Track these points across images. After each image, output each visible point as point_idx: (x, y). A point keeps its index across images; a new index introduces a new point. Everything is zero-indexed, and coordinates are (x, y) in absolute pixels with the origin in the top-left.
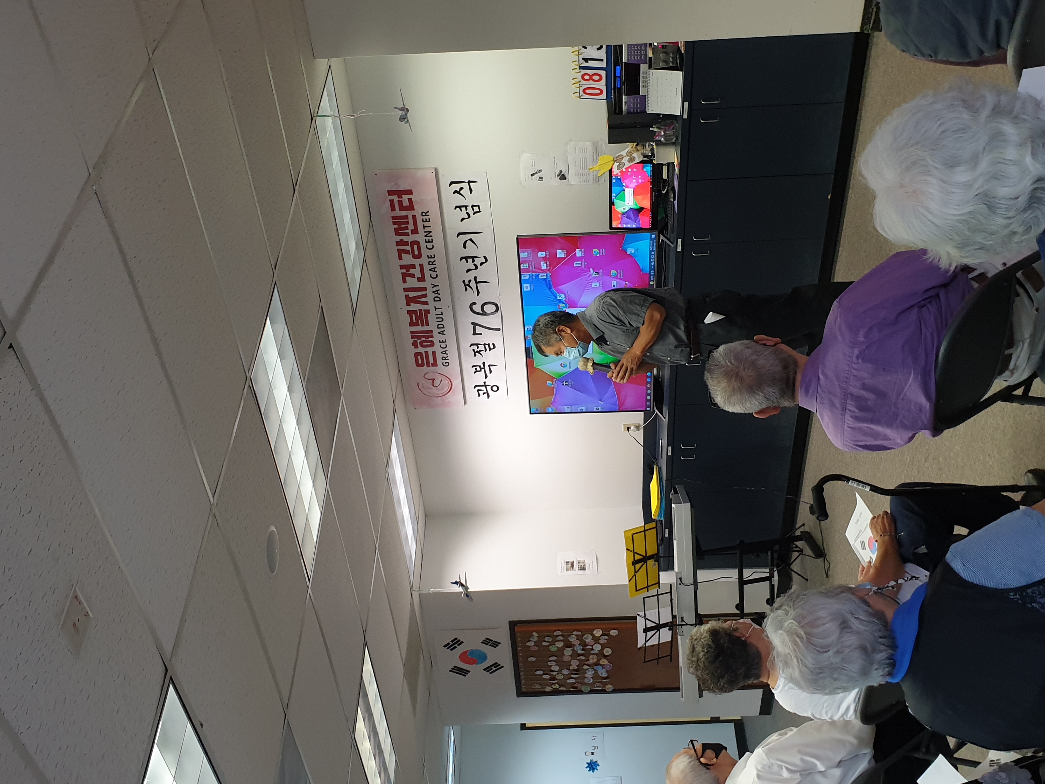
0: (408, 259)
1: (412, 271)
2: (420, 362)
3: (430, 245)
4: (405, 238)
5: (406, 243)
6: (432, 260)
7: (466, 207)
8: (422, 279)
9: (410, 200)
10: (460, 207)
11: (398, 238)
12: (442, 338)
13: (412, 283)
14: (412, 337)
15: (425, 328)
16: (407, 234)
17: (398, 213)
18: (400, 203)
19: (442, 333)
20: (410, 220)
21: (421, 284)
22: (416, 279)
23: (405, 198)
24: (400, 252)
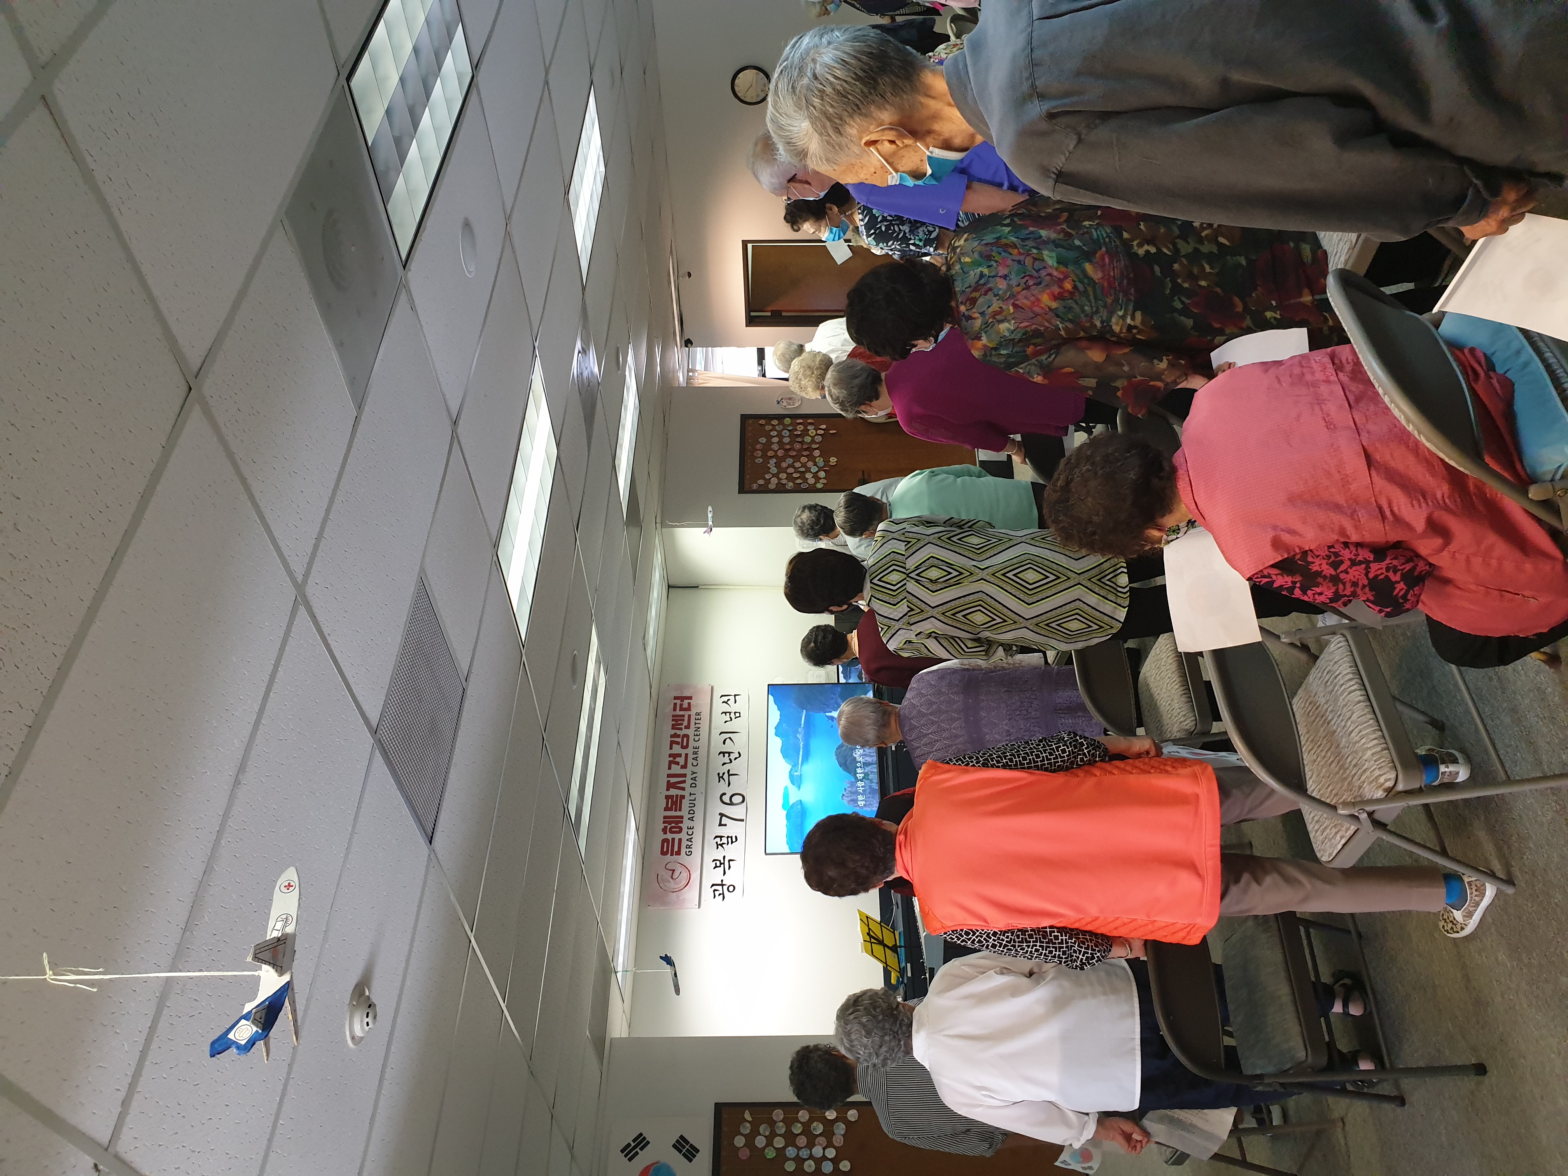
0: (677, 749)
1: (678, 759)
2: (665, 850)
3: (697, 738)
4: (678, 732)
5: (678, 736)
6: (696, 750)
7: (730, 713)
8: (684, 767)
9: (689, 704)
10: (726, 713)
11: (673, 732)
12: (691, 824)
13: (676, 769)
14: (664, 822)
15: (678, 813)
16: (681, 729)
17: (678, 712)
18: (681, 705)
19: (691, 819)
20: (686, 718)
21: (683, 771)
22: (680, 767)
23: (686, 702)
24: (672, 743)
